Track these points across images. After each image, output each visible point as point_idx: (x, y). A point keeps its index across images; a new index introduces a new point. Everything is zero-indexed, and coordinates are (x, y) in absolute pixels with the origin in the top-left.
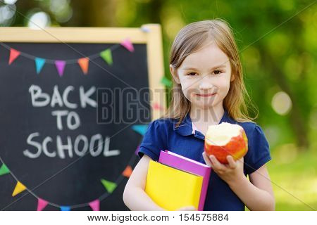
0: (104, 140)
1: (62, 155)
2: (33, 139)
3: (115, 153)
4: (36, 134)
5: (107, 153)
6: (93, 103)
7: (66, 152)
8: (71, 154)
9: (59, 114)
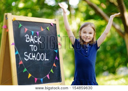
0: (44, 55)
1: (33, 59)
2: (26, 54)
3: (48, 60)
4: (26, 52)
5: (45, 60)
6: (41, 43)
7: (34, 58)
8: (35, 59)
9: (32, 46)
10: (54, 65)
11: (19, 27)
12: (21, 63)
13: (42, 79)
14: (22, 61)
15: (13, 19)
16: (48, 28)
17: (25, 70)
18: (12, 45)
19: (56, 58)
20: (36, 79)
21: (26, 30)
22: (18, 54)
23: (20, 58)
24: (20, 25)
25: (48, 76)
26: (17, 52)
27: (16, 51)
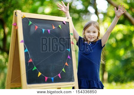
10: (66, 64)
11: (29, 25)
12: (31, 61)
13: (52, 78)
14: (32, 59)
15: (22, 16)
16: (60, 26)
17: (35, 68)
18: (21, 42)
19: (69, 57)
20: (46, 78)
21: (37, 27)
22: (27, 52)
23: (30, 56)
24: (30, 23)
25: (59, 75)
26: (27, 50)
27: (25, 49)
